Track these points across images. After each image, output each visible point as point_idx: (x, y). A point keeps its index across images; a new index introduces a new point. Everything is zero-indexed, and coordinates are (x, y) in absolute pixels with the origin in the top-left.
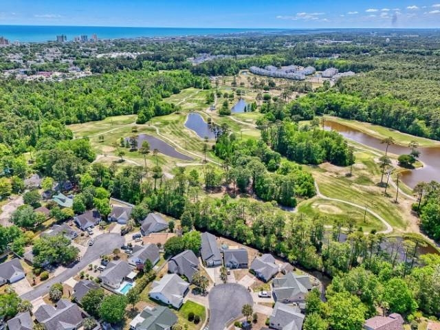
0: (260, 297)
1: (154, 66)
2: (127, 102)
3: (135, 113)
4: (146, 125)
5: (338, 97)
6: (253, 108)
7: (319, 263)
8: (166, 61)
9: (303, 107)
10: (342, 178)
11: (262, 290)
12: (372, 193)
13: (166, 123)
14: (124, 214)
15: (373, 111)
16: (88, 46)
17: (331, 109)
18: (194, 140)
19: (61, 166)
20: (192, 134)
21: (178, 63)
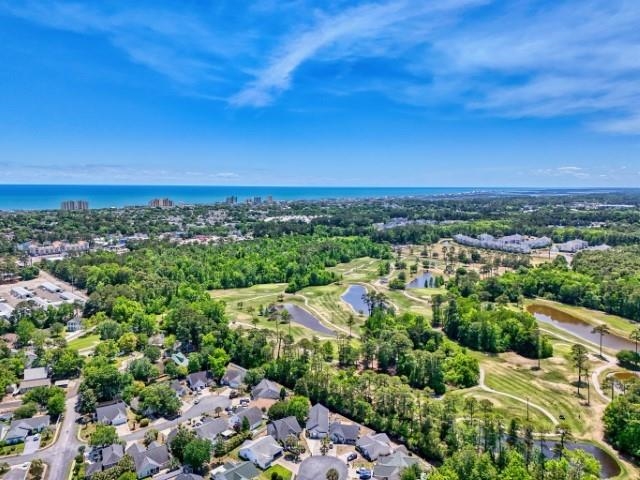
1: (328, 231)
2: (281, 269)
5: (557, 275)
8: (345, 226)
14: (238, 379)
15: (607, 294)
16: (259, 209)
17: (548, 290)
21: (360, 228)
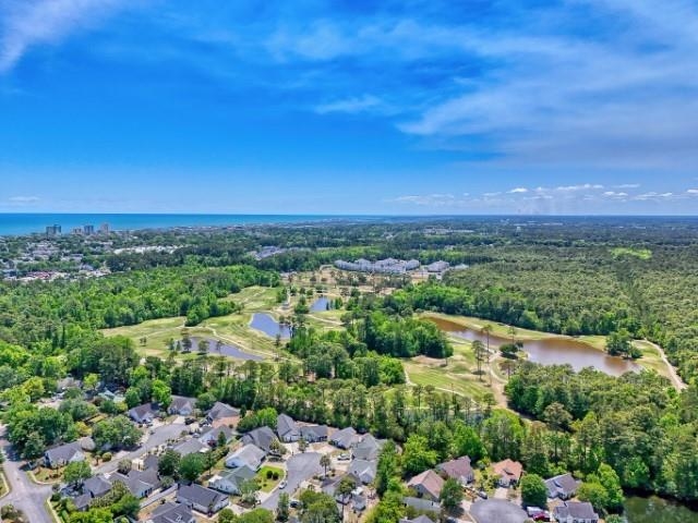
0: (339, 459)
3: (184, 314)
4: (199, 327)
5: (441, 290)
6: (338, 305)
9: (398, 301)
10: (437, 368)
11: (341, 455)
12: (466, 380)
13: (225, 324)
15: (480, 303)
17: (433, 304)
18: (262, 340)
19: (111, 358)
20: (260, 334)
21: (235, 257)
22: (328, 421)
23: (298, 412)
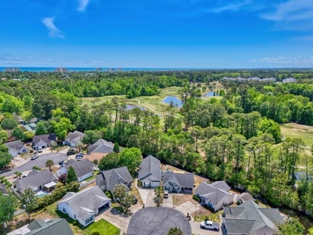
0: (203, 228)
4: (133, 99)
6: (221, 94)
7: (294, 198)
11: (206, 220)
13: (148, 99)
22: (198, 169)
23: (169, 156)
